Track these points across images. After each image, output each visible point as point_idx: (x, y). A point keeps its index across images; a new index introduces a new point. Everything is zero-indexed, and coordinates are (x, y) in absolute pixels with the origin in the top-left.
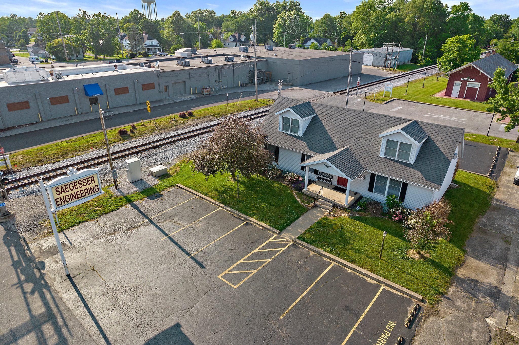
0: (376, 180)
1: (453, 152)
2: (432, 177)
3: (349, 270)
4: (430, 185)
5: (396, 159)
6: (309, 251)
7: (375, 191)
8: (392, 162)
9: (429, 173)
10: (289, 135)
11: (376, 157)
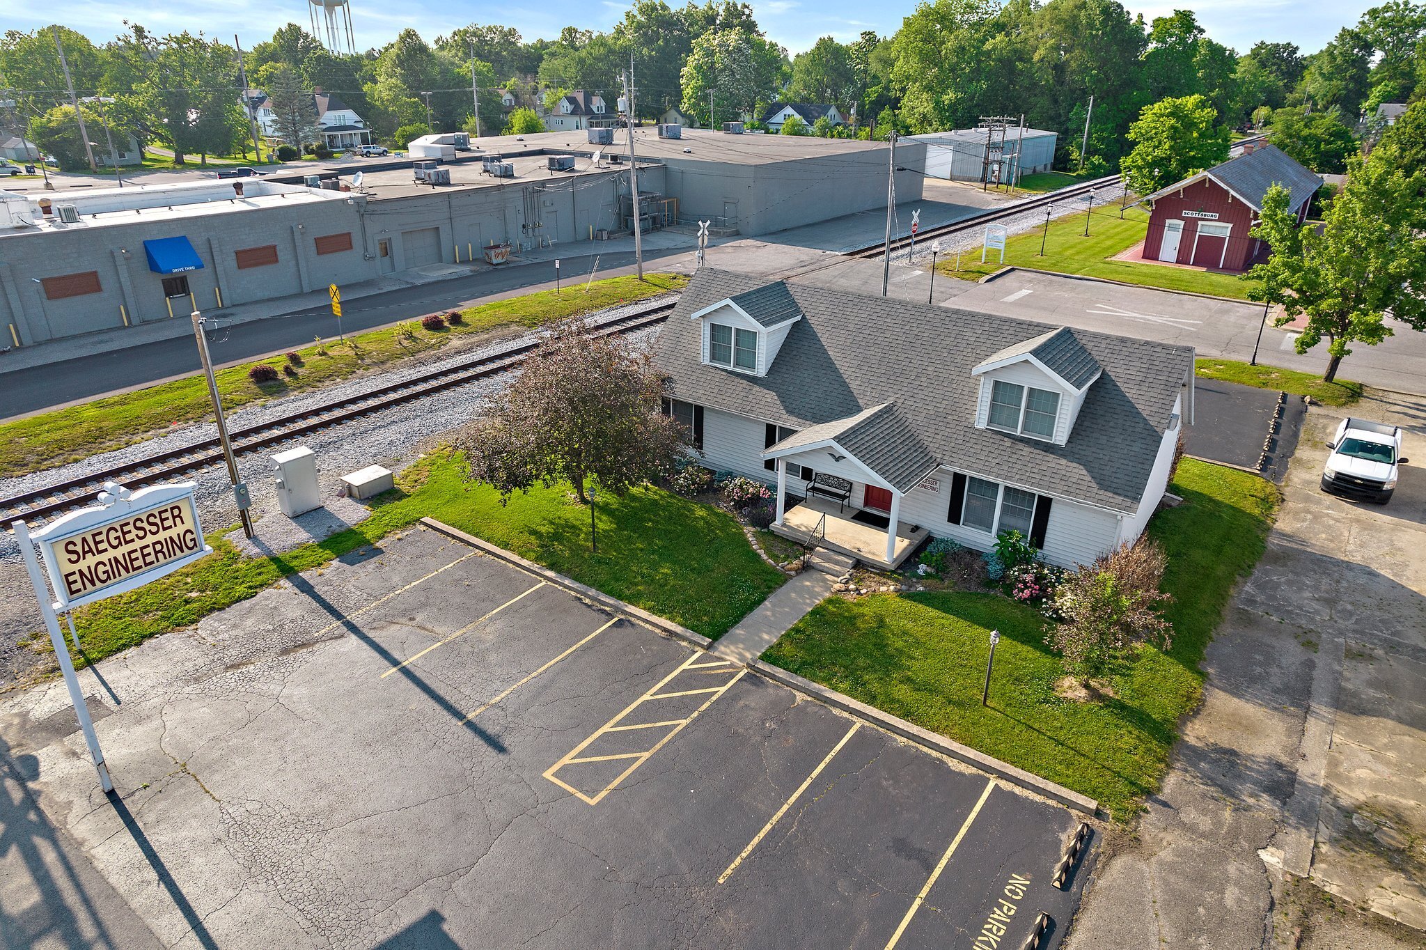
0: (969, 491)
1: (1168, 412)
2: (1116, 480)
3: (902, 740)
4: (1111, 500)
5: (1018, 434)
6: (794, 692)
7: (965, 520)
8: (1008, 442)
9: (1108, 468)
10: (731, 372)
11: (966, 429)
